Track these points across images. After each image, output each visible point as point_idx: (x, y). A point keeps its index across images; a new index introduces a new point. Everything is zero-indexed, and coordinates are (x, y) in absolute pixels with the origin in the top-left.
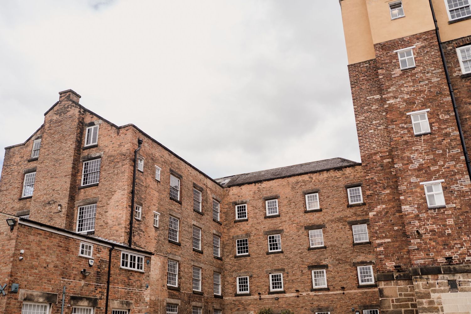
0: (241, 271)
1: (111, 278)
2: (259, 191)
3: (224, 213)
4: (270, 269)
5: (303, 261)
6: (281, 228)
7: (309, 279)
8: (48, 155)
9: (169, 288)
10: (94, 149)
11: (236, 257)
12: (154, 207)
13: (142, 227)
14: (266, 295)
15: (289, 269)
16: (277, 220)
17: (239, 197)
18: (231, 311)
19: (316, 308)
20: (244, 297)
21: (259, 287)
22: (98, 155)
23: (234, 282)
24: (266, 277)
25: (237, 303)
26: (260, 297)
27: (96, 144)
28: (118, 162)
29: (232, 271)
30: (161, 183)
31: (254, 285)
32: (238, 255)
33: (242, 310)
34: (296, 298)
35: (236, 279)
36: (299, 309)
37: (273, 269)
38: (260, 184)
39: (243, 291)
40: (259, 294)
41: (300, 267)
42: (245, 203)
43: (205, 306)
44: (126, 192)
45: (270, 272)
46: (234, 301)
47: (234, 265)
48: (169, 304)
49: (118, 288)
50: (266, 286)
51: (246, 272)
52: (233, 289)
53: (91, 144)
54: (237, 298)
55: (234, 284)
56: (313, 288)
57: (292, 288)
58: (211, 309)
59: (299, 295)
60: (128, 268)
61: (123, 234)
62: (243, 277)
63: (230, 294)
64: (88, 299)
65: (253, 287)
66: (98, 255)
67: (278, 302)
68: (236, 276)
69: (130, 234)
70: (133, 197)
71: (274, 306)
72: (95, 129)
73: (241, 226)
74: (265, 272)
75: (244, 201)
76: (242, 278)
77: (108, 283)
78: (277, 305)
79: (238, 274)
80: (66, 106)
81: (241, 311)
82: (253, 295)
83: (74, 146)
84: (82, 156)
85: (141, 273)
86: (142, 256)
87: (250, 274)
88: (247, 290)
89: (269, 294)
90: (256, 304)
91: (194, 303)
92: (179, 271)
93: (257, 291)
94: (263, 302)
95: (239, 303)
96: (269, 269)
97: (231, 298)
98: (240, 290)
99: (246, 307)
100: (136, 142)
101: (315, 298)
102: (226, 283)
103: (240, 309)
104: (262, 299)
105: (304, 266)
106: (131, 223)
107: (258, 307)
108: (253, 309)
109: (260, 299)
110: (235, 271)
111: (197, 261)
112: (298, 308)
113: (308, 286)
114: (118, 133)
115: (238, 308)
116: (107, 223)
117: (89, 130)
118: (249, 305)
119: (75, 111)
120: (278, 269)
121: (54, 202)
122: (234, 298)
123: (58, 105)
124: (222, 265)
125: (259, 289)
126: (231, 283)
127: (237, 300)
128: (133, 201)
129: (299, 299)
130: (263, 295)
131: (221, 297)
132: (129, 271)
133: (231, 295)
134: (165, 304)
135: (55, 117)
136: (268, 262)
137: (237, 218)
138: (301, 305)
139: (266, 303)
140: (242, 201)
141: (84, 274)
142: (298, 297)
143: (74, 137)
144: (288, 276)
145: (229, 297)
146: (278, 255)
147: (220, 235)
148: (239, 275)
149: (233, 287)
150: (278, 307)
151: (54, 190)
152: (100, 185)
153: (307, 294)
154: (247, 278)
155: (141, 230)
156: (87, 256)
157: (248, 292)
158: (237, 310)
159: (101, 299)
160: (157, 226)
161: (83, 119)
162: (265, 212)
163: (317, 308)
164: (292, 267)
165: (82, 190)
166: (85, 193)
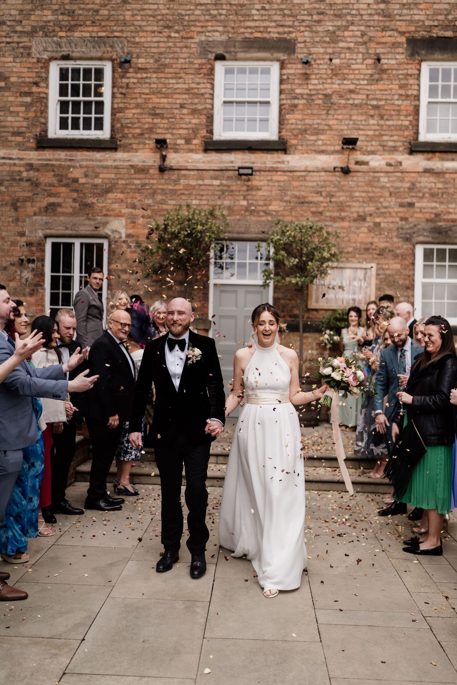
0: (77, 34)
4: (224, 38)
5: (388, 16)
7: (407, 96)
14: (191, 151)
15: (314, 44)
18: (13, 214)
19: (423, 225)
20: (80, 155)
21: (161, 116)
23: (36, 84)
24: (198, 71)
25: (46, 178)
26: (164, 158)
29: (28, 29)
31: (138, 106)
33: (71, 210)
34: (337, 177)
35: (46, 68)
36: (346, 224)
37: (239, 38)
39: (75, 126)
40: (161, 144)
41: (371, 39)
45: (220, 51)
46: (30, 167)
50: (194, 112)
51: (98, 41)
52: (31, 114)
54: (48, 154)
55: (35, 89)
56: (417, 138)
57: (323, 132)
59: (352, 166)
62: (82, 65)
63: (15, 134)
65: (129, 113)
67: (250, 189)
68: (45, 56)
71: (227, 203)
74: (195, 48)
76: (76, 71)
78: (244, 203)
79: (59, 45)
81: (64, 214)
82: (127, 148)
87: (119, 52)
88: (99, 125)
89: (206, 150)
90: (138, 191)
93: (151, 130)
94: (176, 182)
95: (54, 181)
96: (218, 37)
97: (15, 153)
98: (63, 125)
99: (89, 201)
101: (427, 182)
103: (59, 205)
104: (171, 169)
105: (388, 37)
107: (150, 201)
108: (125, 211)
109: (162, 169)
110: (44, 29)
112: (343, 219)
113: (401, 128)
115: (52, 200)
118: (108, 191)
120: (264, 39)
122: (34, 156)
125: (162, 123)
126: (20, 84)
127: (47, 167)
129: (349, 182)
130: (176, 151)
133: (19, 139)
138: (356, 208)
139: (188, 187)
142: (346, 171)
144: (306, 77)
145: (10, 147)
148: (65, 51)
149: (28, 106)
150: (247, 209)
153: (389, 165)
154: (99, 73)
157: (105, 134)
158: (47, 209)
163: (431, 225)
164: (334, 37)
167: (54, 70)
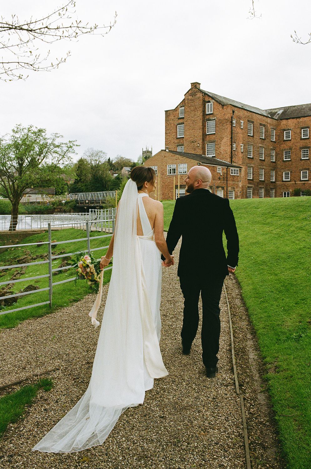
0: (286, 169)
1: (228, 179)
2: (298, 123)
3: (278, 135)
4: (302, 168)
6: (309, 146)
8: (189, 117)
9: (248, 180)
10: (211, 115)
11: (283, 161)
12: (241, 142)
13: (236, 153)
14: (298, 181)
16: (307, 141)
17: (287, 126)
20: (287, 183)
21: (295, 178)
22: (213, 118)
24: (299, 172)
25: (283, 185)
27: (212, 113)
28: (224, 123)
29: (281, 169)
30: (244, 129)
31: (293, 177)
32: (285, 160)
35: (283, 173)
38: (299, 119)
39: (286, 179)
40: (295, 181)
42: (290, 130)
43: (265, 187)
44: (229, 138)
45: (301, 170)
47: (282, 166)
48: (248, 187)
49: (230, 182)
50: (299, 177)
51: (288, 170)
53: (210, 113)
55: (282, 175)
58: (269, 188)
60: (233, 174)
61: (229, 158)
62: (287, 172)
63: (280, 180)
64: (221, 187)
66: (223, 171)
67: (305, 185)
68: (283, 171)
69: (231, 158)
70: (232, 140)
71: (302, 187)
72: (211, 104)
73: (287, 144)
74: (299, 170)
75: (290, 129)
77: (227, 181)
78: (304, 187)
80: (195, 91)
82: (292, 181)
83: (202, 114)
84: (205, 119)
85: (238, 176)
86: (238, 169)
87: (291, 171)
89: (300, 181)
90: (293, 186)
91: (260, 186)
92: (253, 171)
97: (280, 183)
100: (231, 112)
102: (278, 175)
106: (232, 152)
108: (291, 188)
109: (295, 184)
110: (283, 169)
111: (262, 165)
114: (223, 108)
115: (284, 188)
116: (221, 153)
117: (208, 105)
118: (289, 186)
119: (200, 95)
120: (306, 168)
121: (195, 142)
122: (282, 183)
123: (191, 90)
124: (276, 165)
126: (280, 175)
128: (232, 142)
131: (275, 182)
132: (234, 176)
134: (247, 187)
135: (190, 97)
136: (301, 165)
137: (285, 139)
139: (298, 186)
140: (288, 129)
141: (219, 178)
143: (201, 109)
144: (310, 172)
146: (306, 161)
147: (275, 148)
148: (285, 171)
149: (281, 177)
151: (194, 136)
152: (216, 134)
154: (289, 173)
155: (236, 155)
156: (220, 172)
157: (289, 180)
159: (225, 187)
160: (242, 151)
161: (204, 98)
162: (301, 136)
165: (208, 136)
166: (209, 137)
167: (284, 173)
